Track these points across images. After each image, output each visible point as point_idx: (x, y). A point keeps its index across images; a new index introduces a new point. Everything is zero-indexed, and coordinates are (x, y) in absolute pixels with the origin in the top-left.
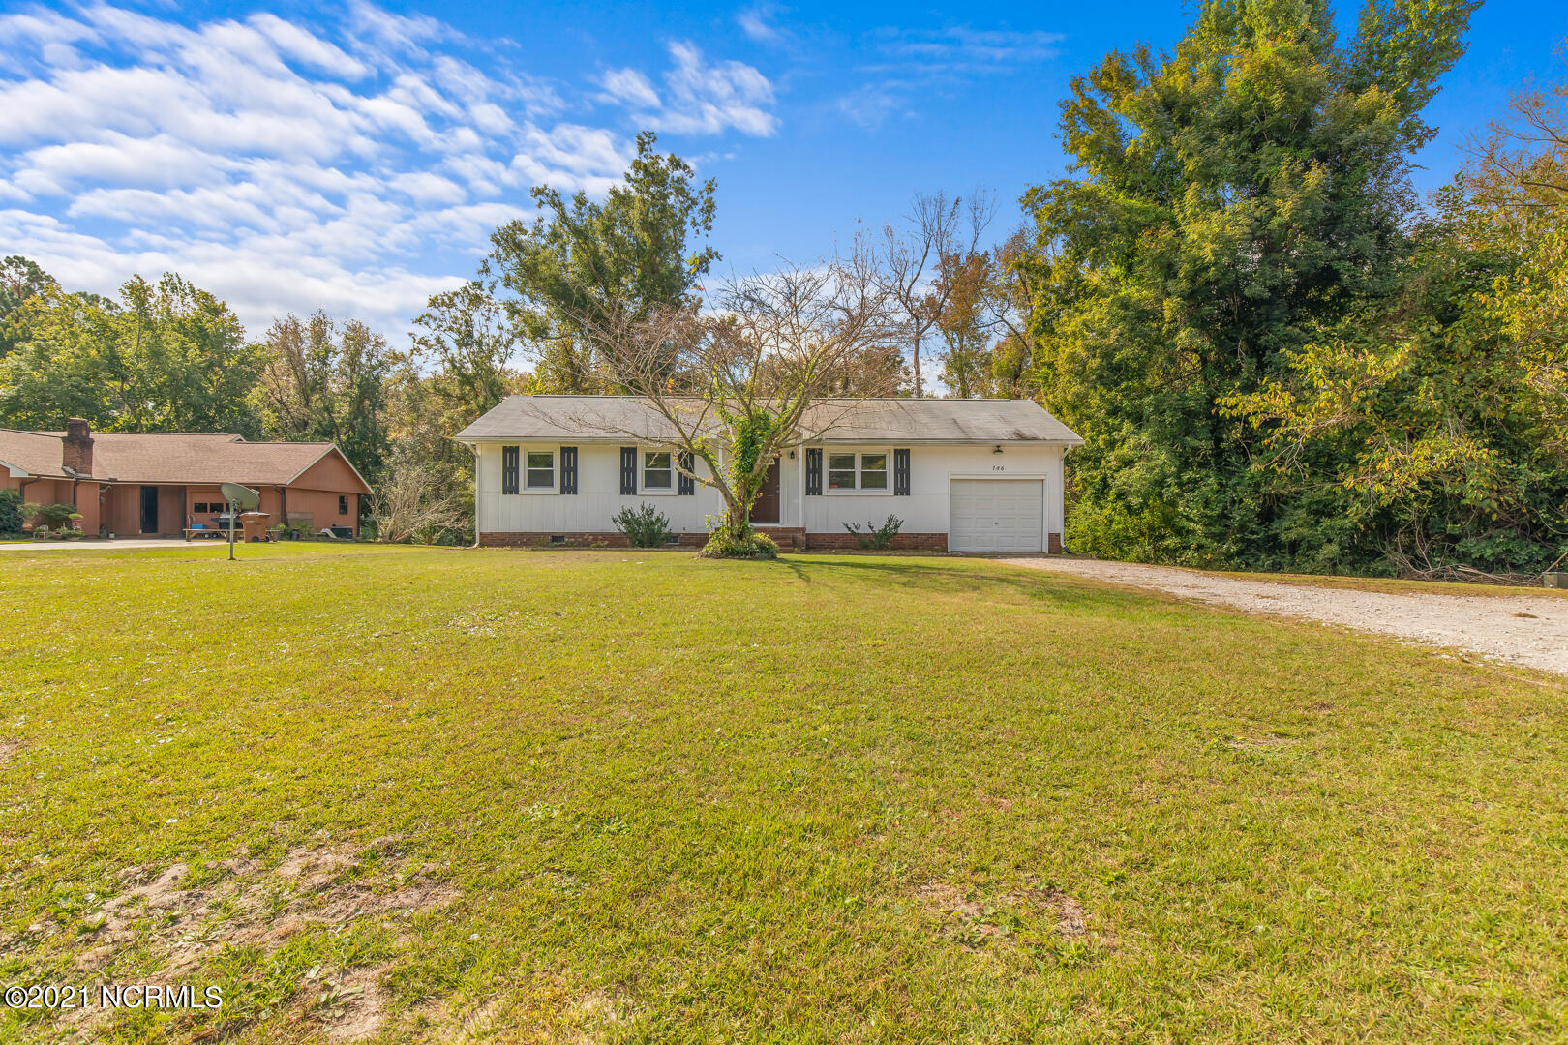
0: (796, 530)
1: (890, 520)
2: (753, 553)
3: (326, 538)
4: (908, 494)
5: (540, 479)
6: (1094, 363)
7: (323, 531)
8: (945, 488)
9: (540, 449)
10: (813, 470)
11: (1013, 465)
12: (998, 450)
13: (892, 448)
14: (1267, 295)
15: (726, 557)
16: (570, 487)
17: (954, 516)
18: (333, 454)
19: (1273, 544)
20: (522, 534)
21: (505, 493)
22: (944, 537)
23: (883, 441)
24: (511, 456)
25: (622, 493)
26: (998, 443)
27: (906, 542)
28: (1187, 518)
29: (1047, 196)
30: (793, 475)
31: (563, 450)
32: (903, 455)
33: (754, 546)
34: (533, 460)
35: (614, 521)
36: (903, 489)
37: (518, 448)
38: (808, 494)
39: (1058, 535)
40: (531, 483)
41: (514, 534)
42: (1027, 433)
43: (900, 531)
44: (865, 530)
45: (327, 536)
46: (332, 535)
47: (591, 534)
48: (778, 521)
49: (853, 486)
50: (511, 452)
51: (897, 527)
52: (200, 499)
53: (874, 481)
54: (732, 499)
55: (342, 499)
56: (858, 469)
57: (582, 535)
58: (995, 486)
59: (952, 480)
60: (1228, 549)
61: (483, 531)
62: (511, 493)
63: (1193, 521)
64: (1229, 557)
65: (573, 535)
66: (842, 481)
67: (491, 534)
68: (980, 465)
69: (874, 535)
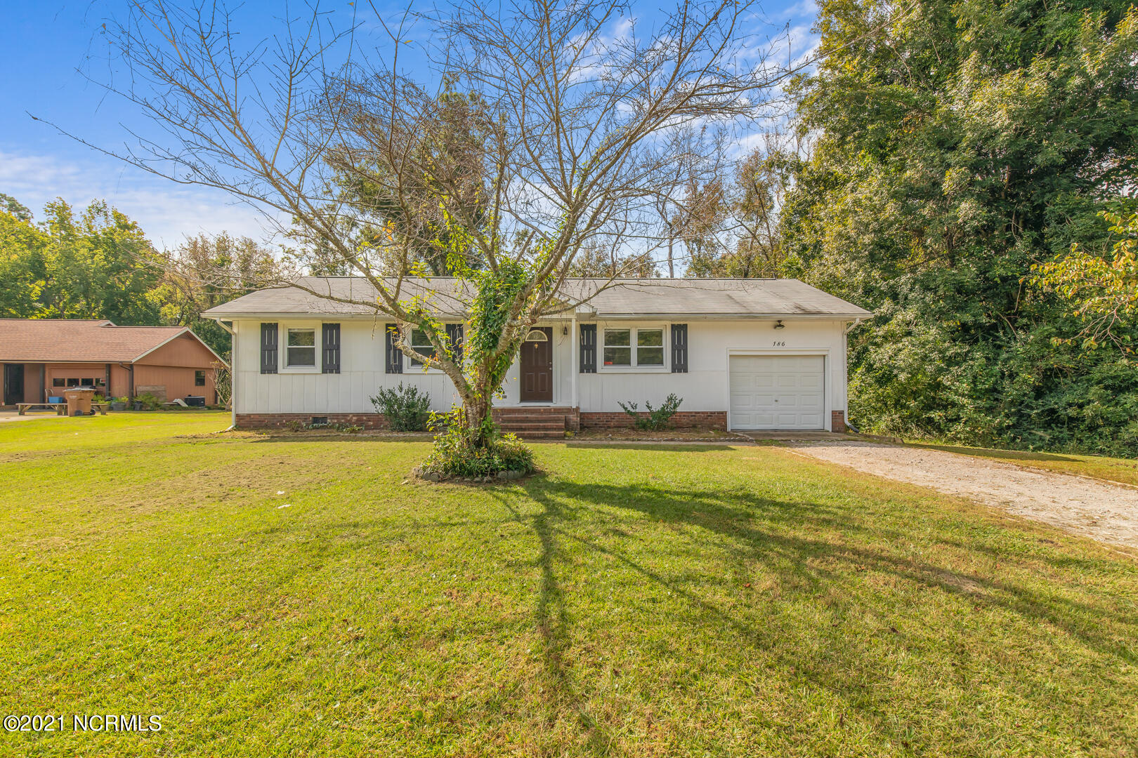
0: (569, 410)
1: (670, 399)
2: (493, 471)
3: (175, 408)
4: (686, 371)
5: (300, 357)
6: (867, 239)
7: (176, 401)
8: (724, 364)
9: (300, 326)
10: (587, 348)
11: (795, 341)
12: (779, 325)
13: (669, 324)
14: (1062, 160)
15: (450, 480)
16: (332, 366)
17: (732, 392)
18: (187, 336)
19: (1052, 418)
20: (281, 415)
21: (263, 372)
22: (722, 416)
23: (659, 316)
24: (270, 334)
25: (388, 371)
26: (780, 317)
27: (685, 421)
28: (956, 393)
29: (810, 83)
30: (566, 352)
31: (325, 327)
32: (680, 331)
33: (496, 460)
34: (293, 337)
35: (374, 401)
36: (680, 366)
37: (276, 325)
38: (582, 371)
39: (842, 413)
40: (291, 362)
41: (273, 415)
42: (809, 308)
43: (678, 409)
44: (641, 408)
45: (179, 405)
46: (184, 405)
47: (355, 415)
48: (550, 399)
49: (629, 363)
50: (269, 330)
51: (675, 406)
52: (60, 375)
53: (650, 357)
54: (467, 387)
55: (198, 374)
56: (634, 344)
57: (345, 415)
58: (775, 361)
59: (730, 356)
60: (1001, 423)
61: (240, 412)
62: (270, 372)
63: (963, 395)
64: (1001, 431)
65: (336, 416)
66: (617, 357)
67: (249, 415)
68: (761, 341)
69: (652, 413)
